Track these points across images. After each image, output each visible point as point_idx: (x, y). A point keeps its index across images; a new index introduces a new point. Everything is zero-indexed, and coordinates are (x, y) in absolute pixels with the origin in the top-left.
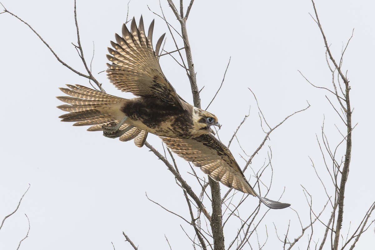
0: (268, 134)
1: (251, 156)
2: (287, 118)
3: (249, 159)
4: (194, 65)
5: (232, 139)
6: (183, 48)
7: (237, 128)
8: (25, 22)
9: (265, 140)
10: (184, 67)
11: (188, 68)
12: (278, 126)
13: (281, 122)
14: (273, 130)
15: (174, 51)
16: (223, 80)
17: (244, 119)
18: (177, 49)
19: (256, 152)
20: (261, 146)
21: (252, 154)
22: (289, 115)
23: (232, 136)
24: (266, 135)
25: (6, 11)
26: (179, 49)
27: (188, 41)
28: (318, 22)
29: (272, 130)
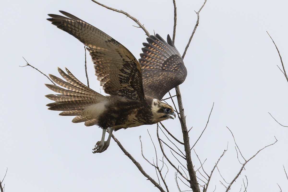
0: (244, 165)
1: (230, 183)
2: (258, 152)
3: (229, 186)
4: (184, 110)
5: (213, 170)
6: (175, 96)
7: (218, 160)
8: (44, 74)
9: (241, 170)
10: (176, 112)
11: (179, 112)
12: (252, 158)
13: (254, 155)
14: (248, 161)
15: (168, 98)
16: (208, 122)
17: (224, 153)
18: (170, 97)
19: (234, 180)
20: (238, 175)
21: (231, 182)
22: (261, 149)
23: (214, 167)
24: (242, 166)
25: (28, 65)
26: (172, 96)
27: (179, 90)
28: (284, 73)
29: (246, 162)
